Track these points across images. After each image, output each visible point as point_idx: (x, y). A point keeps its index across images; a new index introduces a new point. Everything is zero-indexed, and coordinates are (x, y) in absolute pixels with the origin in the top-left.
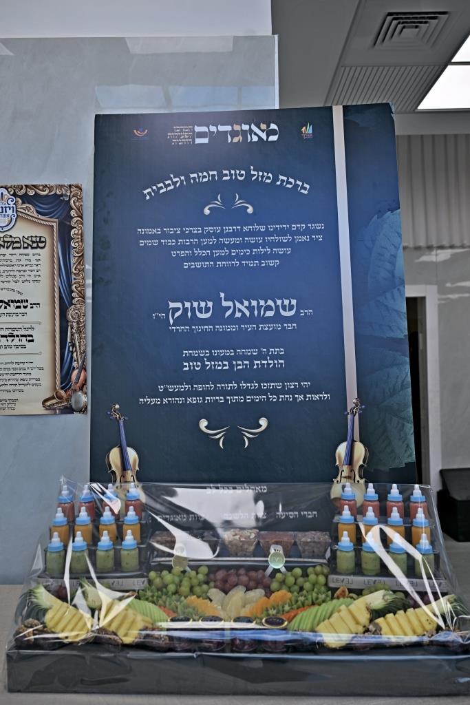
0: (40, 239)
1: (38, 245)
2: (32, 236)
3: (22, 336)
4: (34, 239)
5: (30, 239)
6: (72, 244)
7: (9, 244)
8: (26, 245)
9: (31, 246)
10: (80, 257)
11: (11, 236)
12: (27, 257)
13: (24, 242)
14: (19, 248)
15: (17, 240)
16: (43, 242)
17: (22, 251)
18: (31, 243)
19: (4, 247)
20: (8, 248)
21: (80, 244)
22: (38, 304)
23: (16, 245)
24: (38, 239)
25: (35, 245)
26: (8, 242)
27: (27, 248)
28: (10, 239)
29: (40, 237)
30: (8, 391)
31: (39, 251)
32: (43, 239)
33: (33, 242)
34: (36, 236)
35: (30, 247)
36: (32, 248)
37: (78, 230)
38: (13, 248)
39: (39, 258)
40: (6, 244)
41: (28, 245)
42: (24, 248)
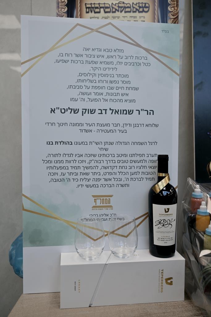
0: (145, 5)
1: (143, 10)
2: (139, 3)
4: (141, 5)
5: (138, 5)
6: (169, 9)
7: (122, 9)
8: (135, 10)
9: (138, 10)
10: (175, 19)
11: (124, 3)
12: (135, 19)
13: (133, 7)
14: (130, 12)
15: (128, 5)
16: (147, 7)
17: (132, 14)
18: (138, 8)
19: (118, 11)
20: (121, 12)
21: (176, 8)
23: (127, 10)
24: (144, 5)
25: (141, 10)
26: (121, 7)
27: (135, 12)
28: (122, 5)
31: (143, 14)
32: (147, 5)
33: (140, 7)
34: (142, 3)
35: (137, 12)
36: (140, 12)
38: (125, 12)
39: (144, 19)
40: (120, 9)
42: (134, 12)
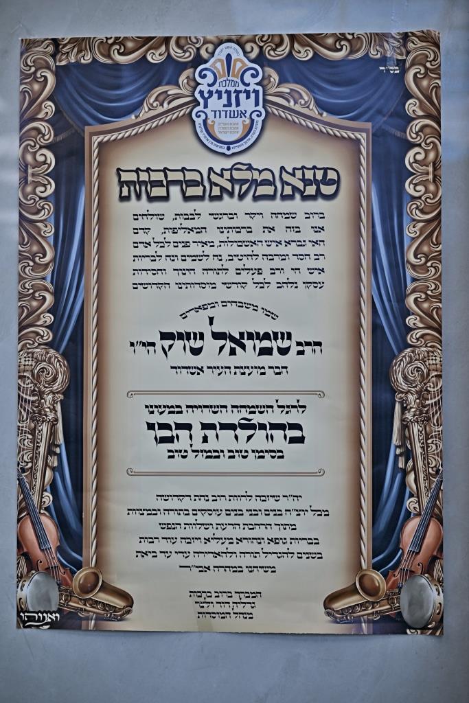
0: (325, 175)
1: (318, 190)
2: (303, 167)
3: (274, 426)
4: (309, 175)
5: (299, 174)
6: (409, 189)
7: (245, 187)
8: (288, 190)
9: (302, 193)
10: (428, 222)
11: (250, 168)
12: (290, 222)
13: (284, 183)
14: (272, 197)
15: (267, 176)
16: (331, 182)
17: (278, 205)
18: (300, 185)
19: (231, 194)
20: (242, 197)
21: (432, 187)
22: (319, 344)
23: (262, 190)
24: (319, 175)
25: (311, 190)
26: (244, 181)
27: (291, 197)
28: (247, 175)
29: (325, 170)
30: (237, 570)
31: (320, 205)
32: (332, 175)
33: (307, 182)
34: (314, 168)
35: (298, 196)
36: (305, 198)
37: (426, 152)
38: (256, 198)
39: (320, 223)
40: (237, 187)
41: (295, 188)
42: (284, 198)
